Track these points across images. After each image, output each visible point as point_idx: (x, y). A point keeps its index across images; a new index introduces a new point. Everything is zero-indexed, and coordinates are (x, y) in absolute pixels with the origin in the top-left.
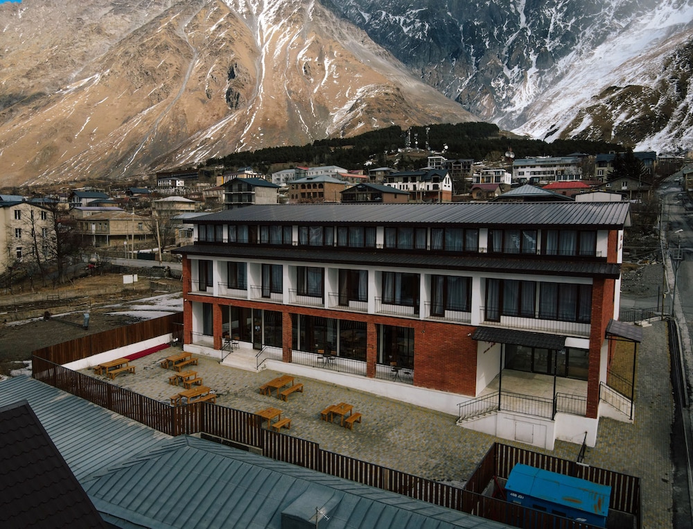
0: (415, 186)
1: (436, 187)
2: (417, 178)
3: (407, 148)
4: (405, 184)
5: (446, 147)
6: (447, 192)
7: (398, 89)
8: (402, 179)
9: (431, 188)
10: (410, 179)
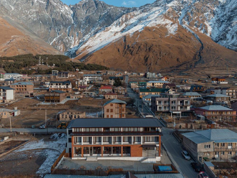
0: (60, 87)
1: (67, 87)
2: (61, 84)
3: (39, 64)
4: (57, 86)
5: (54, 65)
6: (70, 88)
7: (29, 38)
8: (55, 84)
9: (66, 87)
10: (58, 84)
